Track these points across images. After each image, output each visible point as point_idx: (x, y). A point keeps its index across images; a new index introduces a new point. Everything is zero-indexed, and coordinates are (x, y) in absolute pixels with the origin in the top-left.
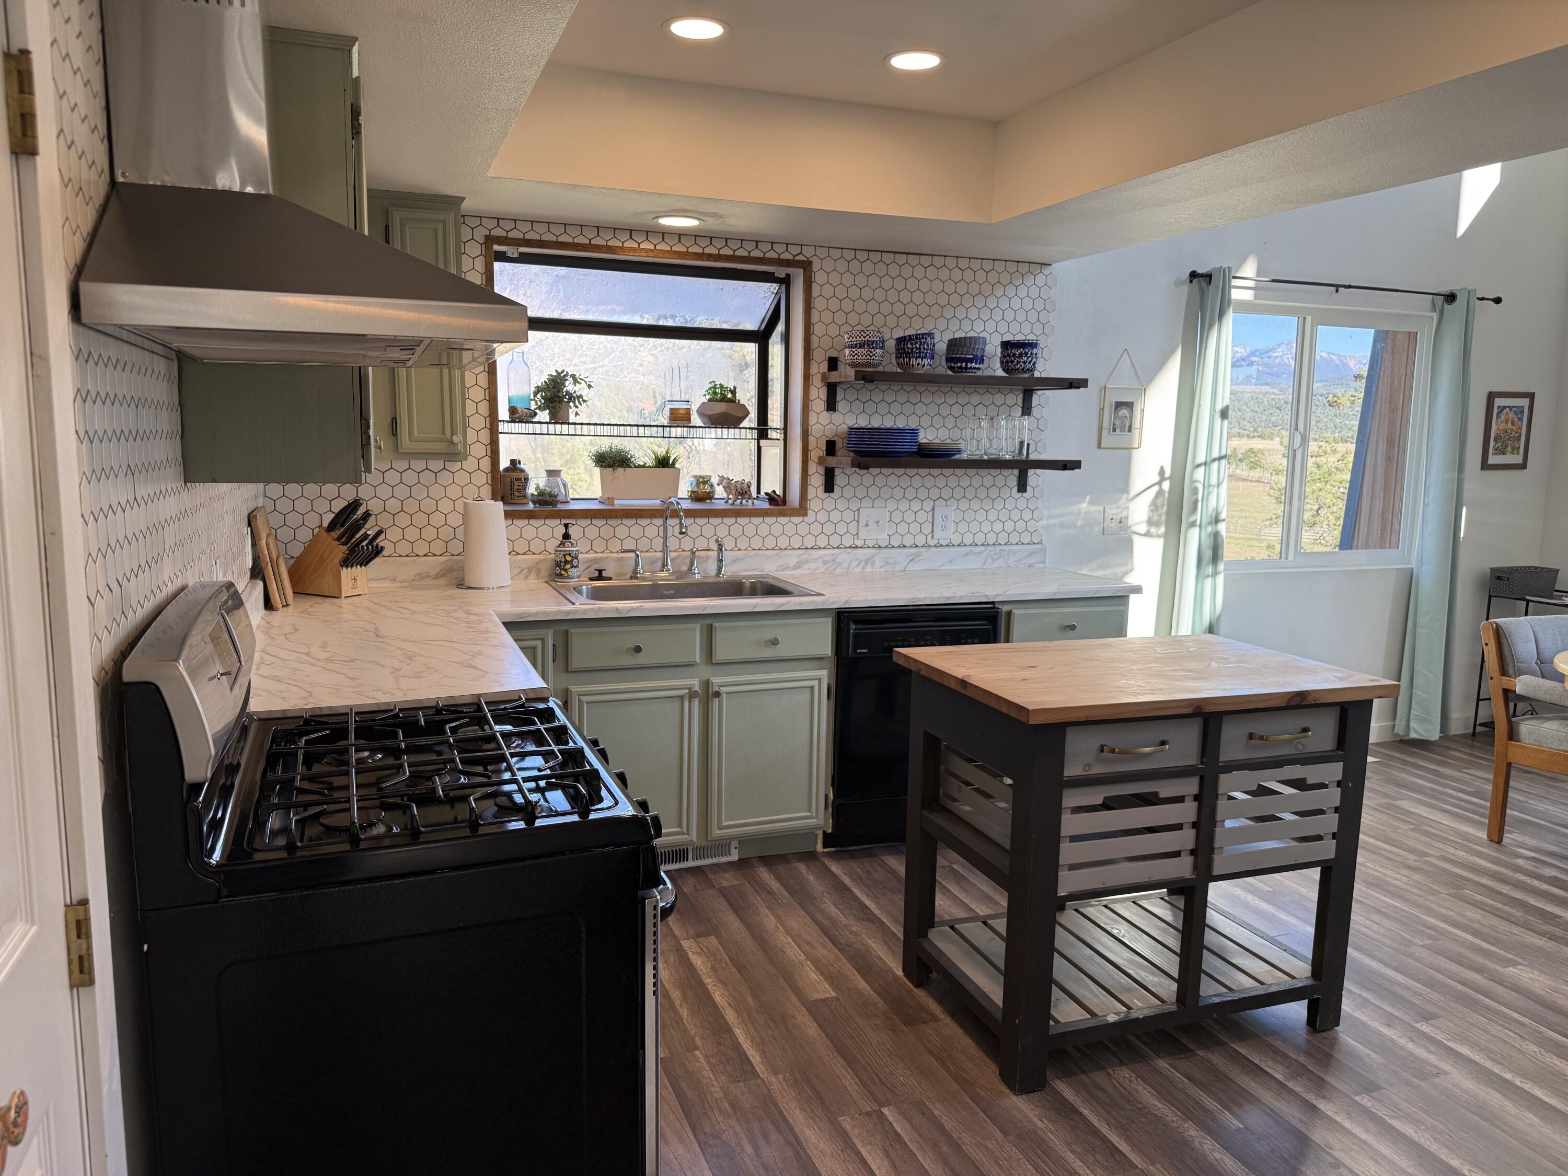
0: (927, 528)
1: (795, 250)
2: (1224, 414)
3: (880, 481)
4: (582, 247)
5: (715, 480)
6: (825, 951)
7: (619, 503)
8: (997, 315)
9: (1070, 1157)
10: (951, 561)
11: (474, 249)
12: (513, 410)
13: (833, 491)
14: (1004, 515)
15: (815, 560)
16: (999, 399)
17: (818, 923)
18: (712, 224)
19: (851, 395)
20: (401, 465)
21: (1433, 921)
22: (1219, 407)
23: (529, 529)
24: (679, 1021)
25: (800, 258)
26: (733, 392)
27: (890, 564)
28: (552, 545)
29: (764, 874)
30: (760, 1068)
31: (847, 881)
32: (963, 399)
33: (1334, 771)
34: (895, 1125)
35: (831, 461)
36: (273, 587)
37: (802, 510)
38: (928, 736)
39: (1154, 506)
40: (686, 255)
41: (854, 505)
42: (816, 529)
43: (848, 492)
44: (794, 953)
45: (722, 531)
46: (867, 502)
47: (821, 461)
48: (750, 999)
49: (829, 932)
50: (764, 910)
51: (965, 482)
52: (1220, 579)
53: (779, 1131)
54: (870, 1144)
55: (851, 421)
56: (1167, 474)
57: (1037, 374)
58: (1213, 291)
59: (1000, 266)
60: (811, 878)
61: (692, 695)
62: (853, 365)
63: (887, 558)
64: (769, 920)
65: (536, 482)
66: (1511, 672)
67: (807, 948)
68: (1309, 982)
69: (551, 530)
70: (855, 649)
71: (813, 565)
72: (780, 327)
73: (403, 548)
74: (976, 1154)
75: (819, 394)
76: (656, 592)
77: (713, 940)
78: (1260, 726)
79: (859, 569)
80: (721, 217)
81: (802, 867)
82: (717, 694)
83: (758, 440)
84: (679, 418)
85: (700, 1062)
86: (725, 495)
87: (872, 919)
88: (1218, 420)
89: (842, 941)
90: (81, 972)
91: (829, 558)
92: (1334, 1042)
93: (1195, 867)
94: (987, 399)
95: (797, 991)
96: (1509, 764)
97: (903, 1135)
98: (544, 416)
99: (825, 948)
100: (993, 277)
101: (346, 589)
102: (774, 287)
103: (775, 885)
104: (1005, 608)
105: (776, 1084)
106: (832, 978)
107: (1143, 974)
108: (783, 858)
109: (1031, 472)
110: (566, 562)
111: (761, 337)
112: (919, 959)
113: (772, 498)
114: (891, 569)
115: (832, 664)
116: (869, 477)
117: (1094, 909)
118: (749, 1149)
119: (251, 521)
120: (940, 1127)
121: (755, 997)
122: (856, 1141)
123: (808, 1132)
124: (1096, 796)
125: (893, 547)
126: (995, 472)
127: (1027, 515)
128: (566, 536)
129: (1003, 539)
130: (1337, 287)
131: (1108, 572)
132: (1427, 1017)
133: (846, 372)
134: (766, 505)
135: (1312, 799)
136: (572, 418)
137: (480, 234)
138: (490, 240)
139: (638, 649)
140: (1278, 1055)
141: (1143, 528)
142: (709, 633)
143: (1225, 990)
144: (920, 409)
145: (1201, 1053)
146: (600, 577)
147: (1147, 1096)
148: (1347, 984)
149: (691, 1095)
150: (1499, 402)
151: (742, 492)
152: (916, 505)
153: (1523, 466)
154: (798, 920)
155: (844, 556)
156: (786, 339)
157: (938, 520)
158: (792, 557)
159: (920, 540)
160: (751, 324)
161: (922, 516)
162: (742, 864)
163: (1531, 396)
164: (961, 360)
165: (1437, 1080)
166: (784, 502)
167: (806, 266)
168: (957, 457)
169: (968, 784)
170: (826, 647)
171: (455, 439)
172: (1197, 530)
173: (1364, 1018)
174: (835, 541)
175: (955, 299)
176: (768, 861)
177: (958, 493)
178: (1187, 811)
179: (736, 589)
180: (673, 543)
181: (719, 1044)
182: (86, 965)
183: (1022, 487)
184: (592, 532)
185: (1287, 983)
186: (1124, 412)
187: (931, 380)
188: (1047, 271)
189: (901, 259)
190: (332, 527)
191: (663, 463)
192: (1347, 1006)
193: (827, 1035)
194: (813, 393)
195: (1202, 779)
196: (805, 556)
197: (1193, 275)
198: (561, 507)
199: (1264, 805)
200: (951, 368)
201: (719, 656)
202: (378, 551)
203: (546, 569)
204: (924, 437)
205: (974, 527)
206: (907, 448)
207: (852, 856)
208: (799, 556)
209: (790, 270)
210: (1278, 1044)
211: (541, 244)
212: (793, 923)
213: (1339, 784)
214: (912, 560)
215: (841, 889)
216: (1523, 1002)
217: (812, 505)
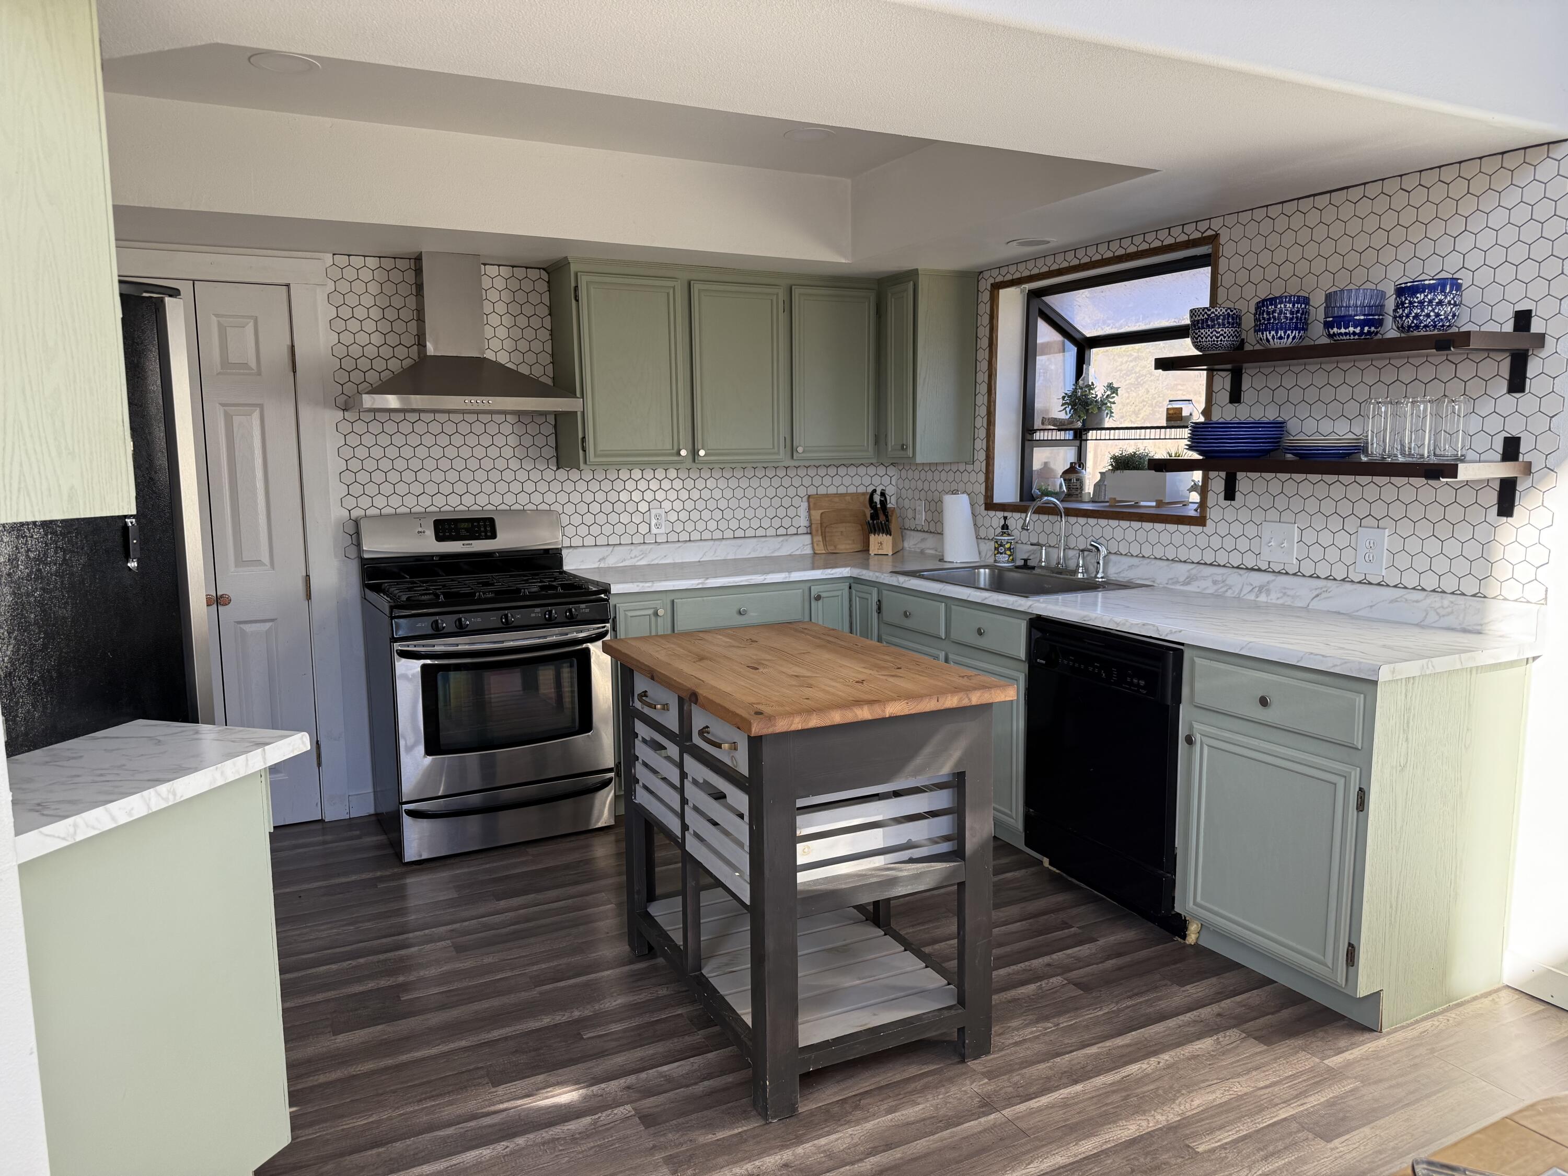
0: (1349, 557)
1: (1203, 226)
3: (1290, 488)
10: (1371, 607)
11: (986, 297)
13: (1234, 499)
15: (1204, 578)
19: (1259, 382)
25: (1208, 233)
27: (1288, 596)
37: (1203, 520)
41: (1258, 516)
42: (1216, 542)
43: (1252, 501)
46: (1273, 514)
51: (1407, 494)
63: (1285, 588)
75: (1223, 385)
84: (1175, 418)
91: (1219, 578)
104: (1188, 653)
114: (1289, 603)
115: (1026, 668)
116: (1276, 483)
125: (1304, 576)
128: (1005, 527)
138: (995, 286)
139: (910, 616)
142: (949, 614)
146: (1025, 566)
152: (1334, 524)
157: (1363, 546)
159: (1337, 572)
161: (1342, 539)
167: (1214, 240)
170: (1022, 652)
174: (1236, 560)
177: (1397, 510)
183: (1506, 508)
194: (1218, 384)
196: (1194, 572)
201: (954, 636)
208: (1188, 571)
214: (1317, 596)
217: (1213, 514)
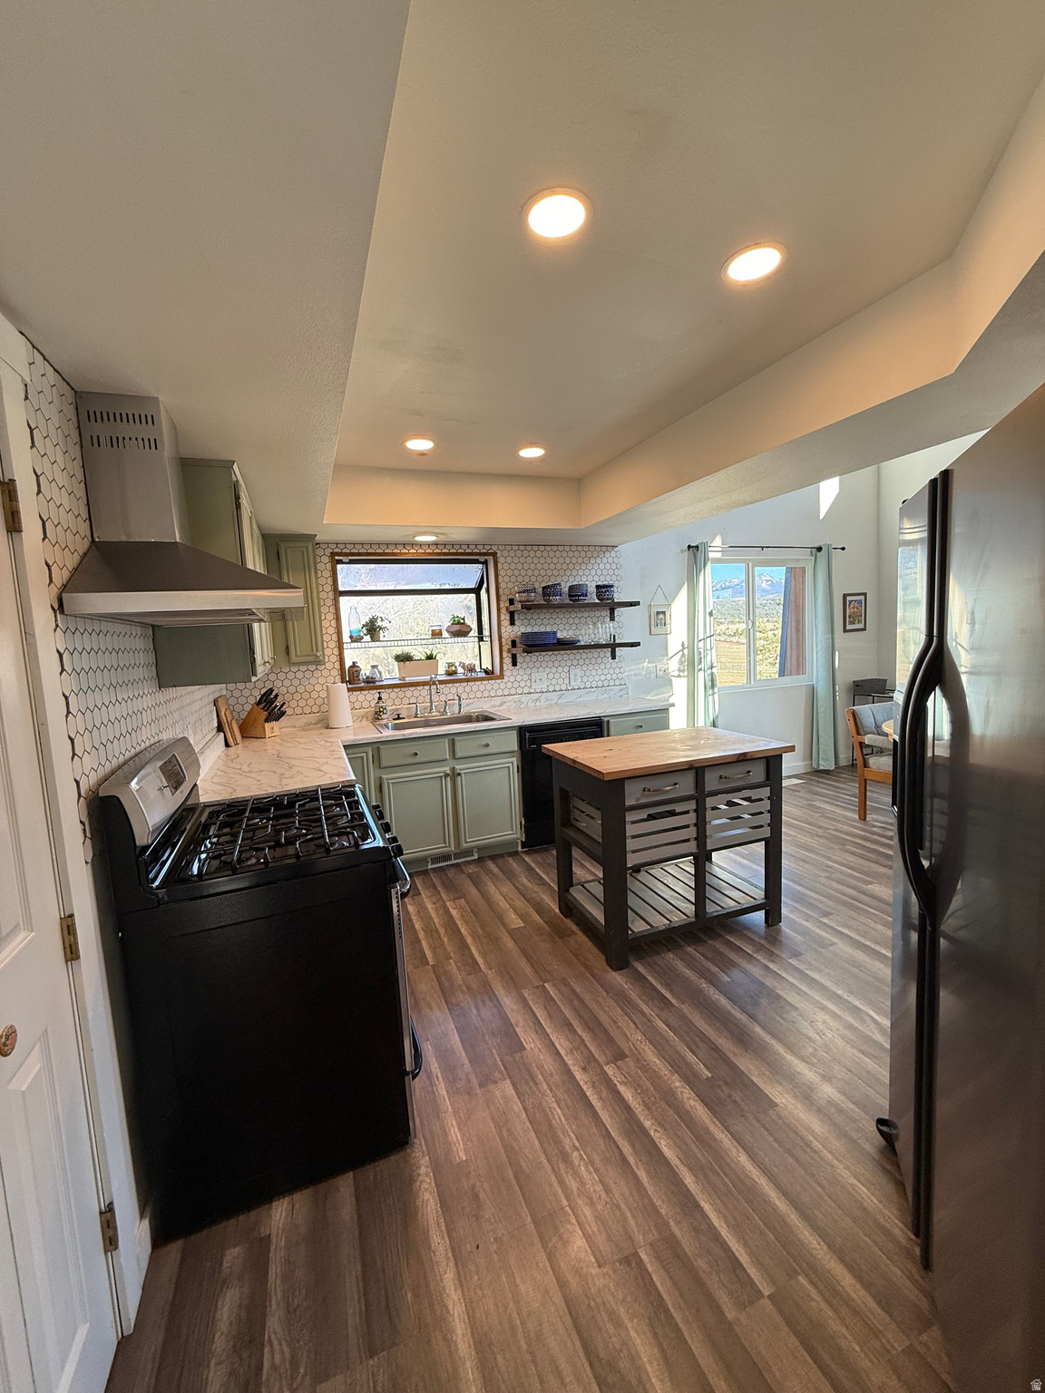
0: (567, 681)
1: (488, 547)
2: (711, 614)
3: (541, 658)
4: (380, 554)
5: (457, 664)
6: (521, 903)
7: (408, 680)
8: (593, 572)
9: (640, 1003)
10: (579, 697)
11: (326, 559)
12: (351, 637)
13: (516, 666)
14: (606, 671)
15: (509, 702)
16: (598, 614)
17: (517, 888)
18: (442, 538)
19: (522, 617)
20: (294, 669)
21: (830, 863)
22: (708, 611)
23: (360, 696)
24: (442, 945)
25: (491, 551)
26: (463, 619)
27: (549, 701)
28: (373, 703)
29: (491, 865)
30: (482, 966)
31: (533, 865)
32: (579, 615)
33: (766, 792)
34: (551, 992)
35: (514, 651)
36: (229, 735)
37: (501, 676)
38: (562, 790)
39: (681, 662)
40: (433, 554)
41: (528, 672)
42: (509, 685)
43: (525, 665)
44: (503, 904)
45: (460, 690)
46: (535, 670)
47: (509, 651)
48: (480, 930)
49: (522, 893)
50: (490, 883)
51: (584, 656)
52: (716, 696)
53: (491, 999)
54: (538, 1003)
55: (523, 630)
56: (686, 646)
57: (616, 601)
58: (700, 554)
59: (592, 549)
60: (515, 865)
61: (447, 775)
62: (520, 602)
63: (547, 698)
64: (492, 888)
65: (365, 671)
66: (862, 732)
67: (511, 901)
68: (763, 901)
69: (372, 696)
70: (530, 746)
71: (509, 704)
72: (485, 585)
73: (299, 711)
74: (592, 1005)
75: (505, 617)
76: (427, 724)
77: (463, 900)
78: (725, 772)
79: (533, 704)
80: (446, 534)
81: (510, 859)
82: (459, 774)
83: (479, 642)
84: (436, 634)
85: (452, 966)
86: (463, 671)
87: (542, 883)
88: (708, 616)
89: (529, 896)
90: (72, 953)
91: (517, 700)
92: (779, 931)
93: (698, 846)
94: (592, 614)
95: (504, 924)
96: (866, 780)
97: (554, 997)
98: (368, 638)
99: (520, 900)
100: (589, 554)
101: (268, 734)
102: (480, 566)
103: (496, 870)
104: (606, 719)
105: (490, 974)
106: (523, 917)
107: (679, 903)
108: (501, 856)
109: (617, 649)
110: (380, 712)
111: (477, 591)
112: (566, 904)
113: (486, 672)
114: (549, 703)
115: (518, 755)
116: (534, 656)
117: (656, 871)
118: (474, 1011)
119: (215, 703)
120: (574, 991)
121: (481, 928)
122: (530, 1002)
123: (506, 1000)
124: (643, 814)
125: (550, 692)
126: (599, 650)
127: (617, 671)
128: (380, 698)
129: (606, 684)
130: (763, 547)
131: (660, 696)
132: (827, 915)
133: (518, 606)
134: (484, 675)
135: (756, 807)
136: (382, 638)
137: (328, 552)
138: (333, 554)
139: (416, 754)
140: (751, 941)
141: (676, 673)
142: (453, 743)
143: (720, 908)
144: (558, 621)
145: (710, 942)
146: (399, 718)
147: (681, 967)
148: (783, 899)
149: (446, 984)
150: (849, 598)
151: (472, 669)
152: (560, 669)
153: (864, 629)
154: (507, 888)
155: (524, 698)
156: (488, 590)
157: (572, 676)
158: (498, 701)
159: (564, 687)
160: (472, 585)
161: (563, 675)
162: (480, 860)
163: (865, 594)
164: (576, 596)
165: (831, 948)
166: (493, 673)
167: (494, 555)
168: (578, 644)
169: (583, 812)
170: (515, 747)
171: (318, 654)
172: (702, 673)
173: (794, 917)
174: (520, 691)
175: (571, 566)
176: (493, 858)
177: (581, 662)
178: (691, 818)
179: (468, 719)
180: (435, 697)
181: (463, 955)
182: (74, 949)
183: (614, 657)
184: (393, 695)
185: (754, 903)
186: (661, 616)
187: (560, 606)
188: (616, 549)
189: (542, 548)
190: (259, 703)
191: (430, 657)
192: (784, 911)
193: (518, 947)
194: (503, 617)
195: (697, 801)
196: (504, 700)
197: (689, 547)
198: (377, 684)
199: (734, 811)
200: (571, 600)
201: (459, 754)
202: (283, 713)
203: (371, 716)
204: (559, 635)
205: (591, 679)
206: (551, 641)
207: (536, 852)
208: (501, 700)
209: (486, 557)
210: (749, 934)
211: (359, 554)
212: (505, 890)
213: (769, 798)
214: (560, 697)
215: (530, 869)
216: (875, 903)
217: (507, 673)
